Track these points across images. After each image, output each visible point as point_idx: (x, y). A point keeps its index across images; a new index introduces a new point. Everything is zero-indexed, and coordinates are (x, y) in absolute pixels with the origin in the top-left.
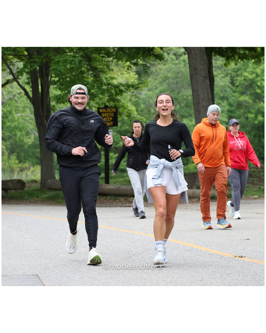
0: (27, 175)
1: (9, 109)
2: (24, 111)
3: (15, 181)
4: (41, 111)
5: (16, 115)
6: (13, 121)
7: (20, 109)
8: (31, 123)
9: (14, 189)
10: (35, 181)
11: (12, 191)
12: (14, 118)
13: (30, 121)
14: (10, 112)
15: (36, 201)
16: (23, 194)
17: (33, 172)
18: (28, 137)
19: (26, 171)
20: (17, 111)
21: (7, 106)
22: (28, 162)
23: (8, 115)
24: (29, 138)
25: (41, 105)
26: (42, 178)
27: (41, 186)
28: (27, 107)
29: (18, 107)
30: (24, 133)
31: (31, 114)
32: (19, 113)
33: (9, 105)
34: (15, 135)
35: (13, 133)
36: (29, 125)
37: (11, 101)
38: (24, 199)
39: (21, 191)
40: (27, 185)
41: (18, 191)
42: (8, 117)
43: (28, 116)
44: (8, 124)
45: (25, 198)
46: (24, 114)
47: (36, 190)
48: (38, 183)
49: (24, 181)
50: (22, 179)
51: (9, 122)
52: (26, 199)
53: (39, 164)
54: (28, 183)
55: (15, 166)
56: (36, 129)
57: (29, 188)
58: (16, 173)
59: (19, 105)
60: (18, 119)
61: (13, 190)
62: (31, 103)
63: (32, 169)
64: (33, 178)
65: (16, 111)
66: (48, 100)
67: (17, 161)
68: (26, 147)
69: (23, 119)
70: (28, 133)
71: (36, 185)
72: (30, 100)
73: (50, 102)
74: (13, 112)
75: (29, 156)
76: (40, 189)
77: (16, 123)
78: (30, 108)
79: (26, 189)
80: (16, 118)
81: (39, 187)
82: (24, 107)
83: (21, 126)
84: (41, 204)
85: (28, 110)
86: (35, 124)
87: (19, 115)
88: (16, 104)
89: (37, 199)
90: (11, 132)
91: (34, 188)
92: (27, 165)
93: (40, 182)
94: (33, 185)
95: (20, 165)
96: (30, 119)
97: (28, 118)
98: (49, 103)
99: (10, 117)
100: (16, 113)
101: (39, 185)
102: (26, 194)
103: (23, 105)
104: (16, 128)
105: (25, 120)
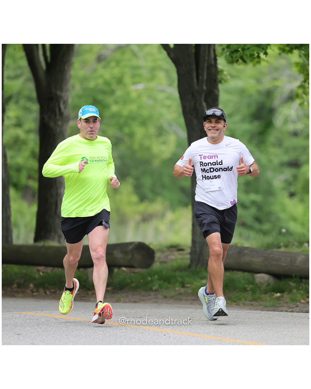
0: (157, 231)
1: (116, 71)
2: (152, 78)
3: (131, 247)
4: (195, 80)
5: (132, 88)
6: (126, 100)
7: (144, 72)
8: (169, 107)
9: (126, 267)
10: (177, 248)
11: (124, 271)
12: (128, 93)
13: (168, 102)
14: (120, 81)
15: (180, 294)
16: (149, 279)
17: (172, 223)
18: (161, 139)
19: (155, 223)
20: (136, 77)
21: (113, 64)
22: (159, 199)
23: (114, 86)
24: (164, 143)
25: (194, 67)
26: (194, 241)
27: (192, 261)
28: (160, 68)
29: (138, 68)
30: (152, 130)
31: (170, 85)
32: (139, 83)
33: (118, 63)
34: (131, 135)
35: (126, 130)
36: (164, 111)
37: (123, 53)
38: (151, 289)
39: (144, 271)
40: (157, 255)
41: (137, 270)
42: (112, 92)
43: (163, 91)
44: (114, 108)
45: (154, 288)
46: (152, 85)
47: (180, 269)
48: (185, 252)
49: (152, 247)
50: (147, 242)
51: (116, 102)
52: (156, 291)
53: (186, 205)
54: (161, 251)
55: (128, 210)
56: (182, 120)
57: (161, 262)
58: (131, 225)
59: (141, 62)
60: (139, 96)
61: (124, 269)
62: (170, 61)
63: (170, 216)
64: (173, 239)
65: (133, 76)
66: (212, 55)
67: (135, 198)
68: (156, 163)
69: (150, 97)
70: (161, 132)
71: (180, 257)
72: (169, 54)
73: (215, 60)
74: (127, 80)
75: (163, 186)
76: (190, 267)
77: (133, 107)
78: (167, 72)
79: (156, 266)
80: (134, 95)
81: (188, 262)
82: (153, 69)
83: (145, 113)
84: (191, 304)
85: (161, 75)
86: (180, 110)
87: (140, 87)
88: (135, 62)
89: (182, 290)
90: (121, 128)
91: (175, 264)
92: (157, 206)
93: (189, 250)
94: (173, 257)
95: (142, 207)
96: (168, 98)
97: (161, 96)
98: (213, 62)
99: (119, 93)
100: (135, 83)
101: (188, 256)
102: (156, 277)
103: (149, 64)
104: (132, 118)
105: (155, 99)
